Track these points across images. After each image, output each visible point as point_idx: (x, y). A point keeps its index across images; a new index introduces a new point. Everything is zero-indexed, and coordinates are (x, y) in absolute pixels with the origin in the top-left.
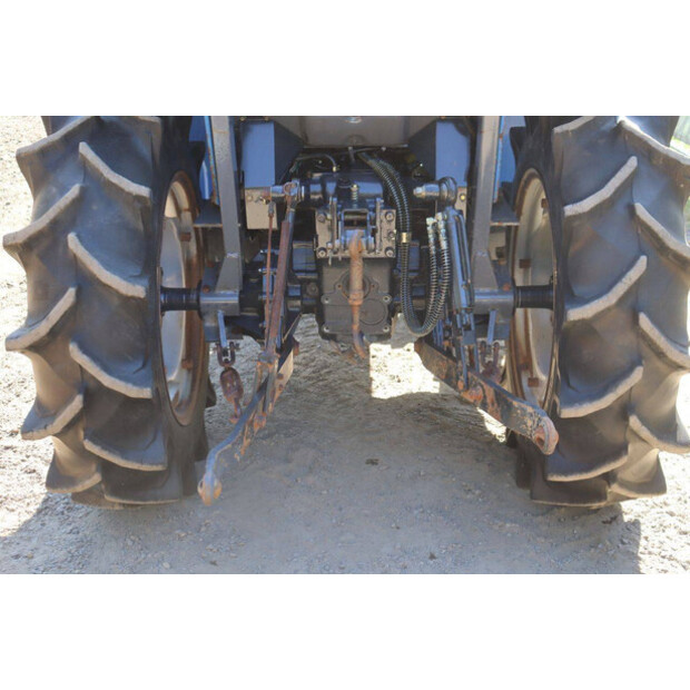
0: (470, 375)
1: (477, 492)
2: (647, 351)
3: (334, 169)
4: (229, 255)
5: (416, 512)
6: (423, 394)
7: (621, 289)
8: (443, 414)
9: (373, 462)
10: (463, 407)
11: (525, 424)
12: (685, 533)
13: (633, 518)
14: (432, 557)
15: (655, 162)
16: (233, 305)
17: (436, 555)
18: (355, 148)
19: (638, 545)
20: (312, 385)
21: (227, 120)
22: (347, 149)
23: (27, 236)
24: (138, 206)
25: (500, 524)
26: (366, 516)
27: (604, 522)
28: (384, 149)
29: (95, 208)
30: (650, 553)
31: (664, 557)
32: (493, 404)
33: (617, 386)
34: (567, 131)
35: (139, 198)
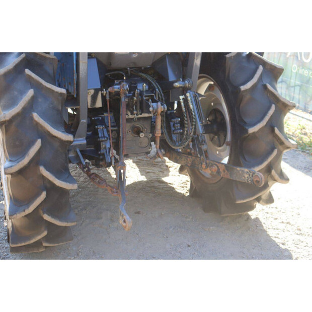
0: (208, 161)
1: (191, 217)
2: (277, 143)
3: (125, 78)
4: (82, 121)
5: (171, 229)
6: (141, 181)
7: (267, 118)
8: (155, 188)
9: (138, 213)
10: (161, 184)
11: (244, 177)
12: (276, 219)
13: (255, 217)
14: (189, 246)
15: (266, 67)
16: (84, 144)
17: (190, 245)
18: (130, 68)
19: (262, 226)
20: (88, 184)
21: (87, 55)
22: (127, 69)
23: (11, 116)
24: (60, 98)
25: (208, 228)
26: (150, 235)
27: (246, 220)
28: (143, 68)
29: (40, 100)
30: (269, 229)
31: (274, 229)
32: (224, 171)
33: (268, 158)
34: (231, 57)
35: (61, 94)
